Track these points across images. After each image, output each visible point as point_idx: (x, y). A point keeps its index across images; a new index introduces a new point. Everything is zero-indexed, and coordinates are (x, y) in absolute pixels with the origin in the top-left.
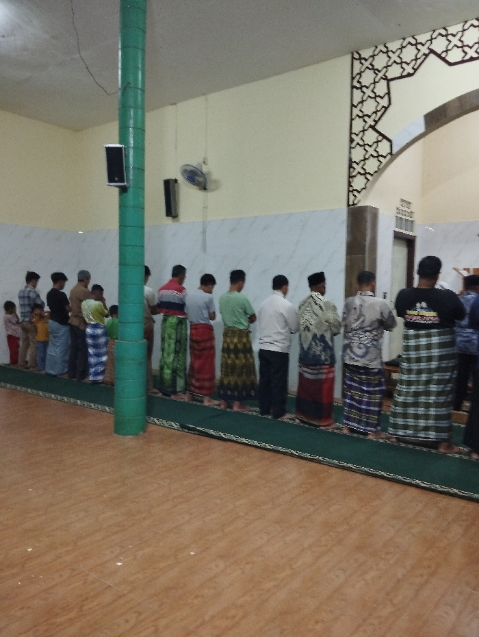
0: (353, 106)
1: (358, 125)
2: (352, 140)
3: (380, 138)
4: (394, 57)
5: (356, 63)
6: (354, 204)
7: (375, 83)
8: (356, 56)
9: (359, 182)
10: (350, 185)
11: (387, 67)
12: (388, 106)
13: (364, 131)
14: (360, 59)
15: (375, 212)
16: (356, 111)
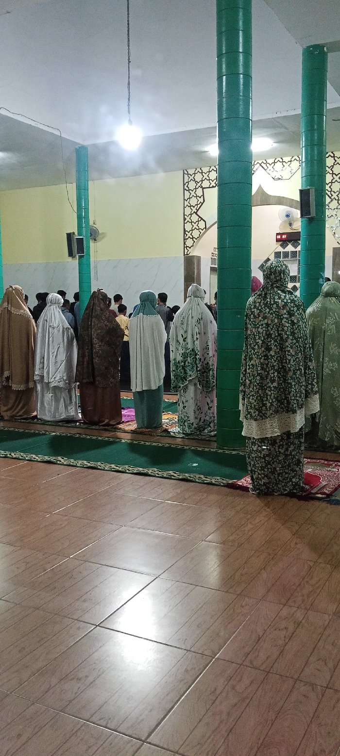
0: (184, 200)
1: (188, 211)
2: (185, 219)
3: (200, 219)
4: (206, 176)
5: (186, 176)
6: (187, 254)
7: (196, 189)
8: (186, 173)
9: (189, 242)
10: (185, 243)
11: (202, 181)
12: (203, 202)
13: (191, 214)
14: (188, 174)
15: (199, 258)
16: (186, 203)
